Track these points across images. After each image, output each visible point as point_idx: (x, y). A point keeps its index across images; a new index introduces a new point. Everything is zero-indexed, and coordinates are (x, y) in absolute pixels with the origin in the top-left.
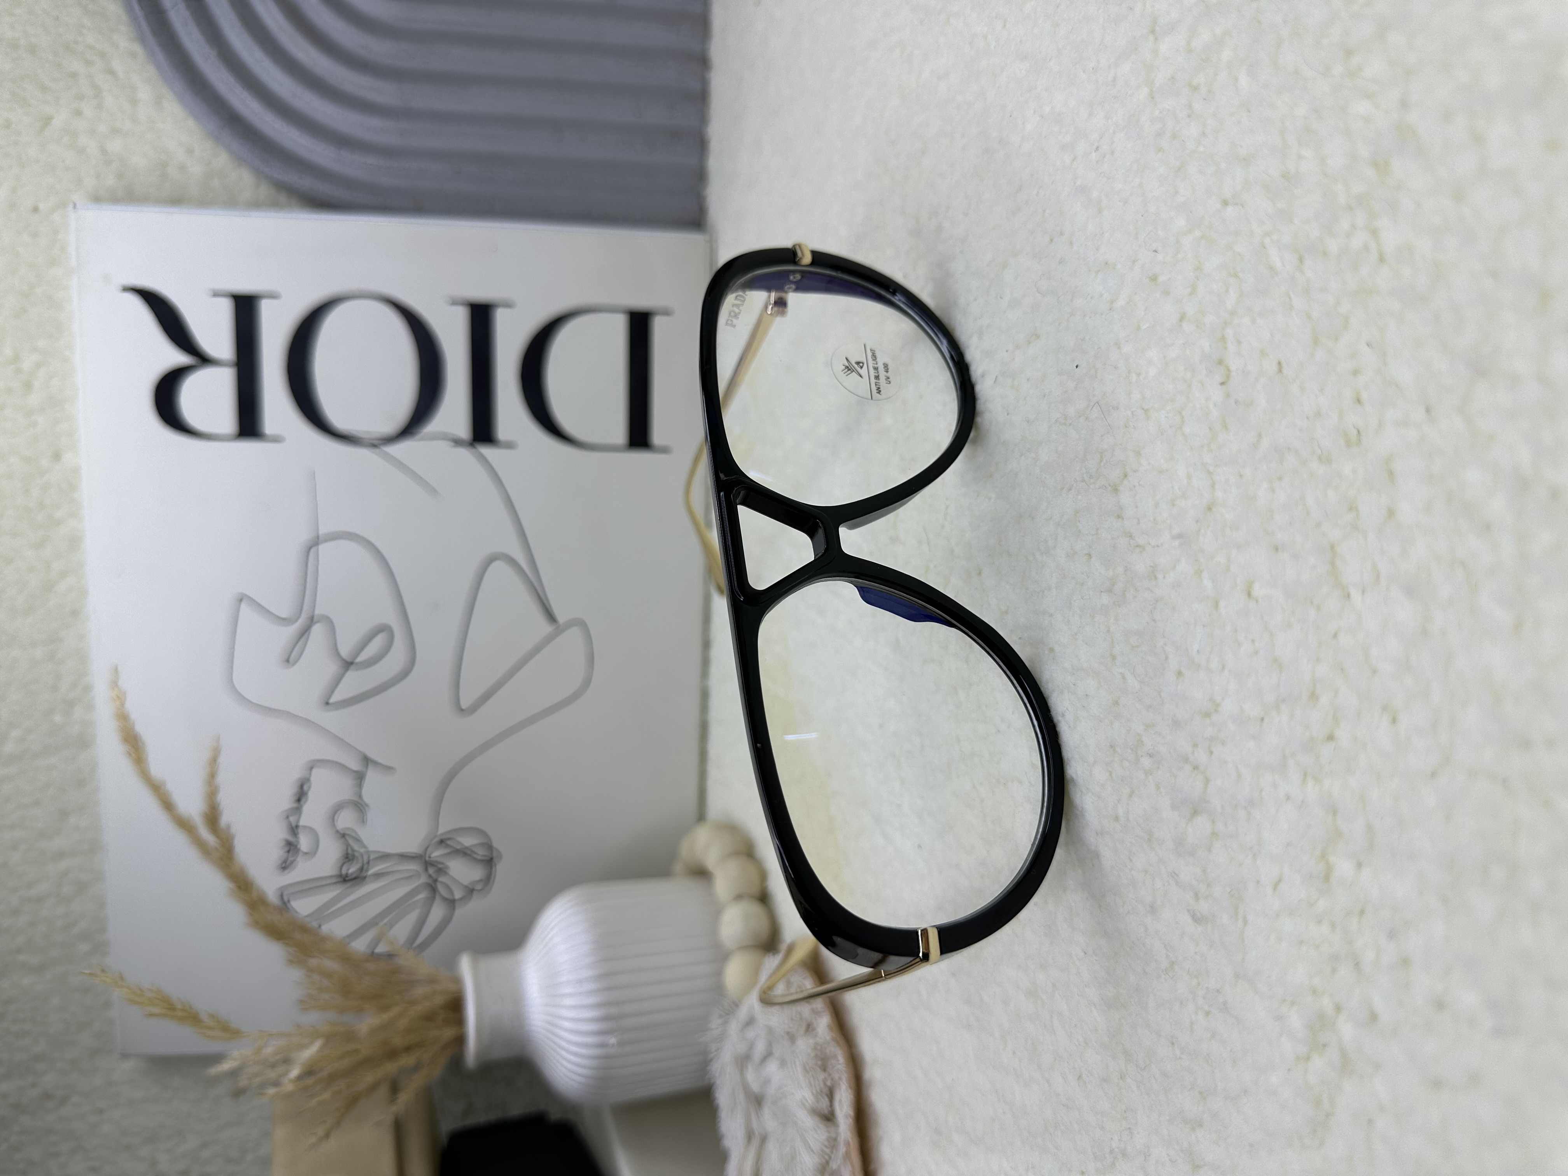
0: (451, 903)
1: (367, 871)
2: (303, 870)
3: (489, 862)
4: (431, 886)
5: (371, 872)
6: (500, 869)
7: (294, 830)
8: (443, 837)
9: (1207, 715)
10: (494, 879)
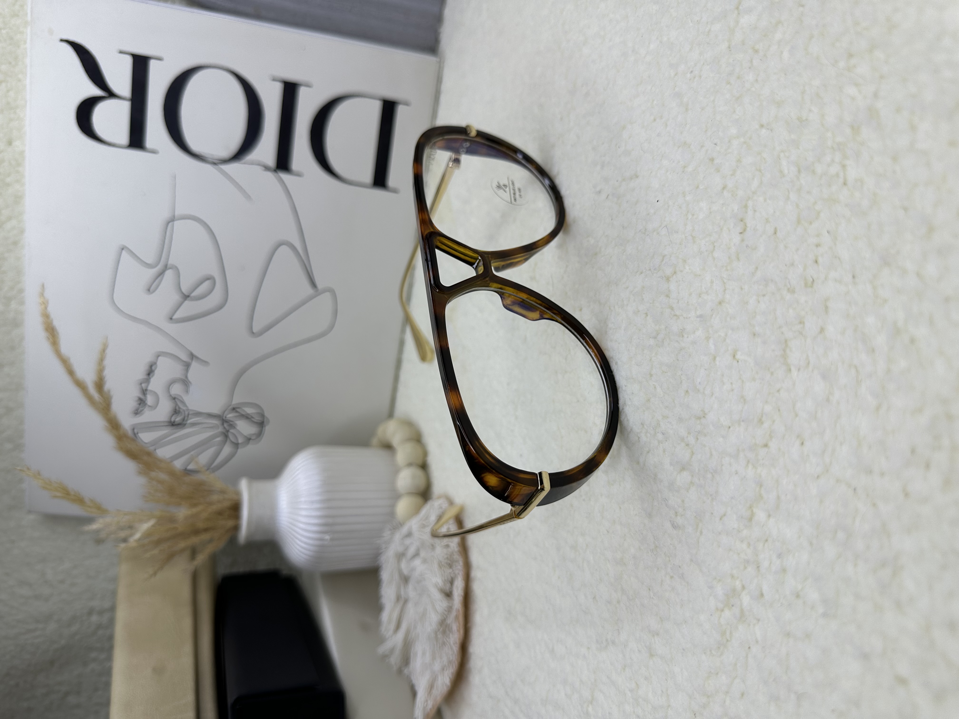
0: (236, 445)
1: (187, 420)
2: (147, 416)
3: (261, 424)
4: (225, 434)
5: (189, 422)
6: (268, 429)
7: (144, 392)
8: (235, 406)
9: (699, 418)
10: (264, 434)
